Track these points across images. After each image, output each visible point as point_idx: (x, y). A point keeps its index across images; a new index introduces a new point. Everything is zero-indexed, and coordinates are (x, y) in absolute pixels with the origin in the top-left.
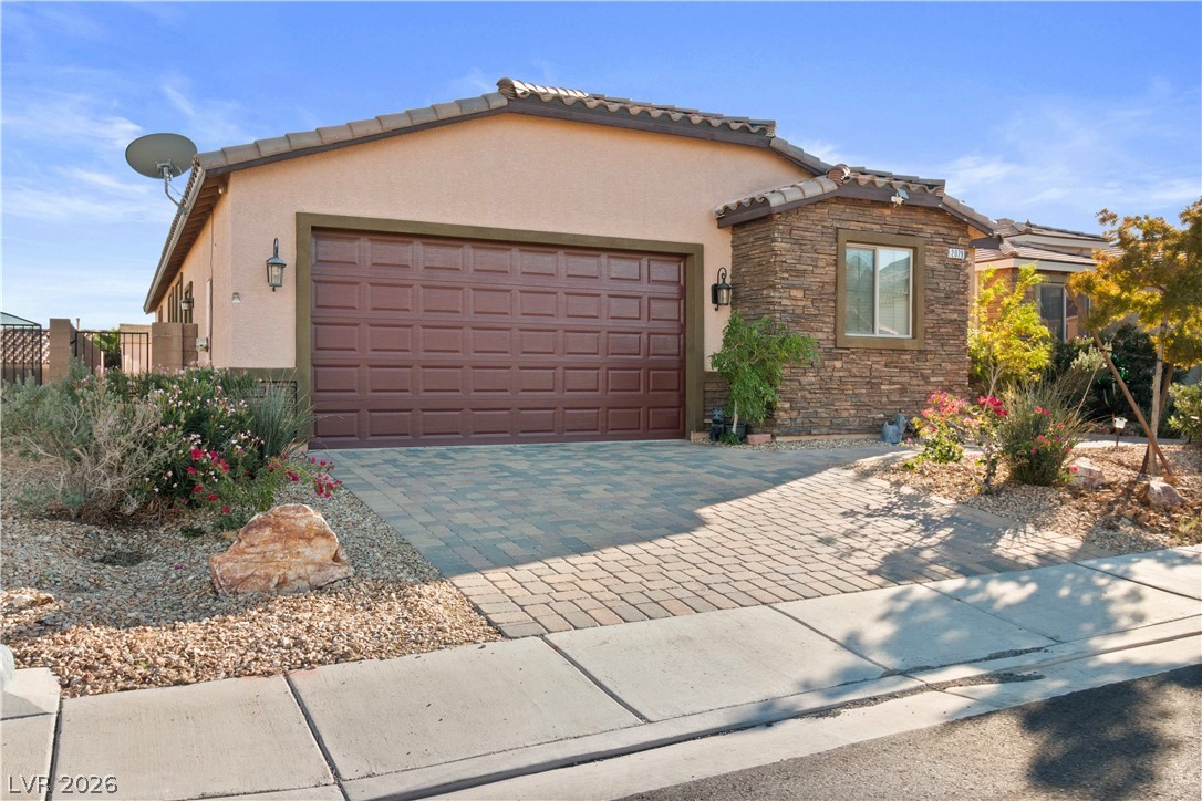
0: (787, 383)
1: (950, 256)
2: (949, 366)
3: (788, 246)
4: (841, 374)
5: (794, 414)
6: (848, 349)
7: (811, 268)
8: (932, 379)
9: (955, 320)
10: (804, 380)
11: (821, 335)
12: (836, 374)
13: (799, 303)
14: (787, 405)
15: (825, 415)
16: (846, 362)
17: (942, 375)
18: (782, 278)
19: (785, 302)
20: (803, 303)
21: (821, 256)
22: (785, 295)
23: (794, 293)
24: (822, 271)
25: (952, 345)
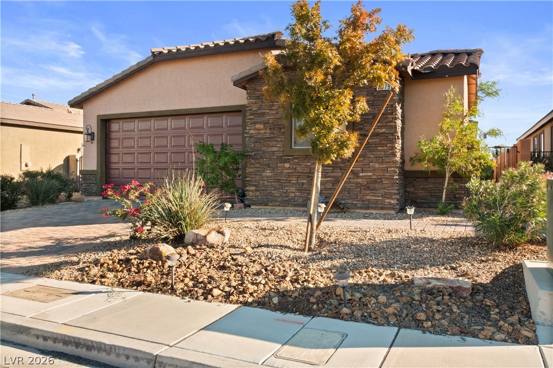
0: (253, 176)
1: (377, 90)
2: (377, 165)
3: (254, 101)
4: (289, 171)
5: (258, 193)
6: (293, 156)
7: (268, 111)
8: (361, 174)
9: (384, 133)
10: (264, 174)
11: (275, 149)
12: (285, 171)
13: (261, 132)
14: (253, 188)
15: (277, 195)
16: (292, 164)
17: (370, 171)
18: (249, 119)
19: (252, 132)
20: (263, 131)
21: (275, 104)
22: (252, 128)
23: (258, 126)
24: (274, 112)
25: (380, 151)
